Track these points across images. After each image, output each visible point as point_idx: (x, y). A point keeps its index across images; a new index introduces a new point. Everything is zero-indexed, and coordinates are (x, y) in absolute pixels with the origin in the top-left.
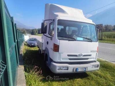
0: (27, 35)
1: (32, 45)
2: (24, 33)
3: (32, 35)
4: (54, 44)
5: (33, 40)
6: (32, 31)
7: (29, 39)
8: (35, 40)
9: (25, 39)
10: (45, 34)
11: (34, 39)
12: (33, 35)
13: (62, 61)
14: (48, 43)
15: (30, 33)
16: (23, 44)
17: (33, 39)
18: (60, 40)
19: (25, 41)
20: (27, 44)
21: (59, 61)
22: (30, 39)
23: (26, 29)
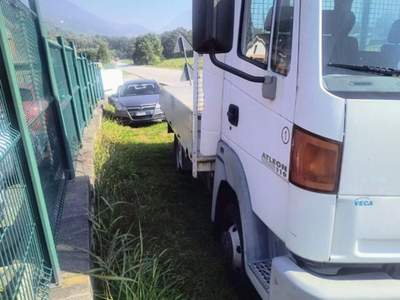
0: (113, 67)
1: (139, 114)
2: (100, 56)
3: (136, 63)
4: (296, 127)
5: (141, 92)
6: (137, 44)
7: (122, 83)
8: (152, 89)
9: (105, 88)
10: (219, 57)
11: (144, 86)
12: (141, 64)
13: (361, 255)
14: (234, 115)
15: (128, 57)
16: (95, 112)
17: (140, 84)
18: (350, 101)
19: (108, 94)
20: (117, 111)
21: (336, 258)
22: (126, 85)
23: (108, 40)
